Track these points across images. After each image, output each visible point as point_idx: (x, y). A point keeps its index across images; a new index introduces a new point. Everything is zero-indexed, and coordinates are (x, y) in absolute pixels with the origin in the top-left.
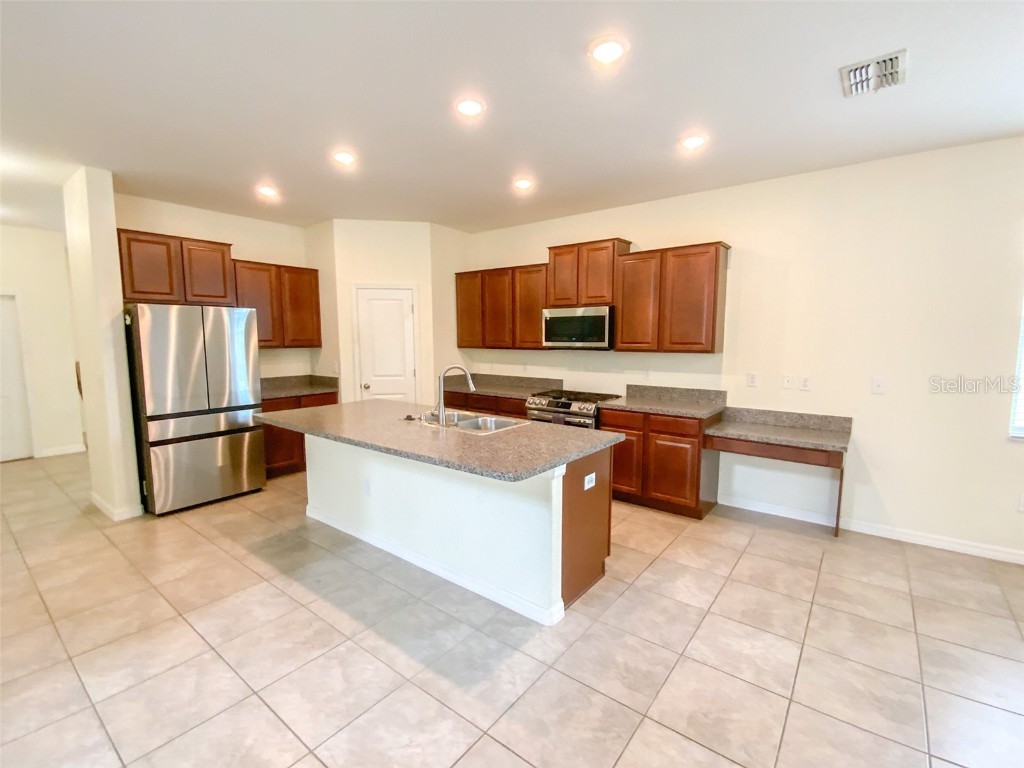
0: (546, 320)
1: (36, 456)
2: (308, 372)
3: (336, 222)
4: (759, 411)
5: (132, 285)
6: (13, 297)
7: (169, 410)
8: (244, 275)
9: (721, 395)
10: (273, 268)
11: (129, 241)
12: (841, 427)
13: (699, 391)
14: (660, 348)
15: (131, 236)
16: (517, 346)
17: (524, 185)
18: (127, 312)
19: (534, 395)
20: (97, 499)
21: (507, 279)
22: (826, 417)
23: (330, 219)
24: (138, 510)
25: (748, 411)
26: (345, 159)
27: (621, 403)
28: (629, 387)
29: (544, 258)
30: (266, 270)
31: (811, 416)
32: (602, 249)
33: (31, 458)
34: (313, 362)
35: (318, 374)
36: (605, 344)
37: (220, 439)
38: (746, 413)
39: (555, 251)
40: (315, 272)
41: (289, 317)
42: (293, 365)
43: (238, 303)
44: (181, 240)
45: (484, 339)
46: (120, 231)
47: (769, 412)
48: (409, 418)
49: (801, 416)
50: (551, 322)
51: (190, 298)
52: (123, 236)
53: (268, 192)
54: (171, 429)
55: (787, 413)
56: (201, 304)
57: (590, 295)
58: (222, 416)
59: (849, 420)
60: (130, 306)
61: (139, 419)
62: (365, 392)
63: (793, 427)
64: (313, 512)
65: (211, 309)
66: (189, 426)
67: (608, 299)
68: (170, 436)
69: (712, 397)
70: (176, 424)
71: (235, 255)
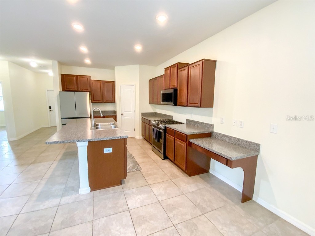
0: (162, 94)
3: (116, 67)
9: (212, 126)
10: (101, 82)
14: (188, 105)
21: (157, 81)
22: (248, 142)
25: (220, 134)
28: (187, 120)
30: (99, 82)
31: (242, 140)
32: (175, 67)
36: (173, 103)
38: (219, 135)
39: (166, 69)
40: (114, 82)
41: (106, 94)
44: (77, 76)
45: (153, 101)
46: (61, 74)
51: (79, 90)
53: (88, 61)
55: (234, 138)
57: (172, 85)
59: (259, 145)
62: (122, 116)
67: (176, 86)
69: (209, 126)
71: (92, 79)
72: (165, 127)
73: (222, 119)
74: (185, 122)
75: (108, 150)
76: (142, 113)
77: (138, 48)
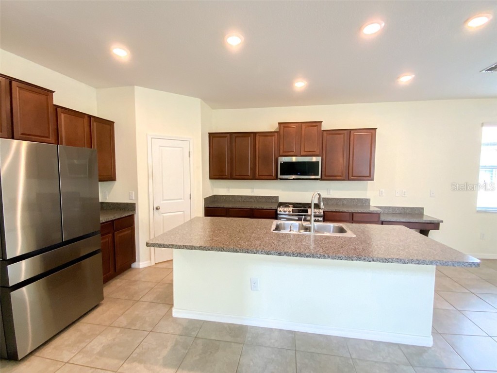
0: (281, 163)
3: (136, 88)
4: (386, 207)
9: (368, 200)
10: (86, 117)
12: (419, 212)
13: (357, 199)
14: (349, 179)
16: (256, 178)
17: (300, 85)
21: (250, 138)
22: (414, 208)
29: (275, 128)
31: (408, 208)
32: (316, 126)
36: (319, 177)
39: (284, 125)
40: (113, 124)
43: (59, 143)
45: (231, 175)
47: (390, 207)
49: (404, 208)
50: (284, 165)
55: (397, 207)
57: (306, 151)
59: (422, 209)
62: (156, 212)
63: (401, 213)
69: (363, 202)
76: (204, 199)
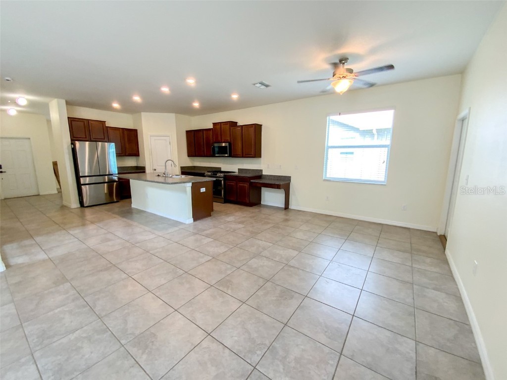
1: (41, 194)
2: (136, 165)
3: (142, 113)
4: (270, 175)
5: (73, 135)
6: (29, 139)
7: (86, 175)
8: (110, 131)
9: (261, 171)
11: (71, 121)
12: (288, 179)
13: (255, 170)
14: (243, 156)
15: (72, 119)
18: (72, 144)
19: (208, 172)
20: (65, 203)
21: (201, 133)
23: (140, 112)
24: (79, 206)
26: (137, 99)
27: (237, 174)
28: (239, 169)
29: (211, 126)
31: (282, 176)
32: (227, 124)
33: (39, 195)
34: (137, 161)
35: (139, 166)
36: (228, 155)
37: (106, 184)
38: (267, 176)
39: (214, 124)
40: (137, 130)
41: (127, 145)
42: (130, 162)
43: (109, 141)
44: (88, 120)
45: (195, 154)
46: (68, 118)
48: (159, 175)
49: (279, 176)
51: (92, 139)
52: (69, 119)
53: (116, 105)
54: (87, 180)
56: (96, 141)
57: (224, 139)
58: (106, 177)
59: (290, 177)
60: (73, 142)
61: (78, 177)
62: (154, 171)
63: (278, 180)
64: (133, 206)
65: (100, 143)
66: (94, 180)
67: (229, 141)
68: (87, 182)
69: (258, 171)
70: (89, 179)
71: (107, 125)
72: (225, 175)
73: (268, 165)
74: (237, 171)
75: (203, 190)
76: (181, 167)
77: (196, 105)
